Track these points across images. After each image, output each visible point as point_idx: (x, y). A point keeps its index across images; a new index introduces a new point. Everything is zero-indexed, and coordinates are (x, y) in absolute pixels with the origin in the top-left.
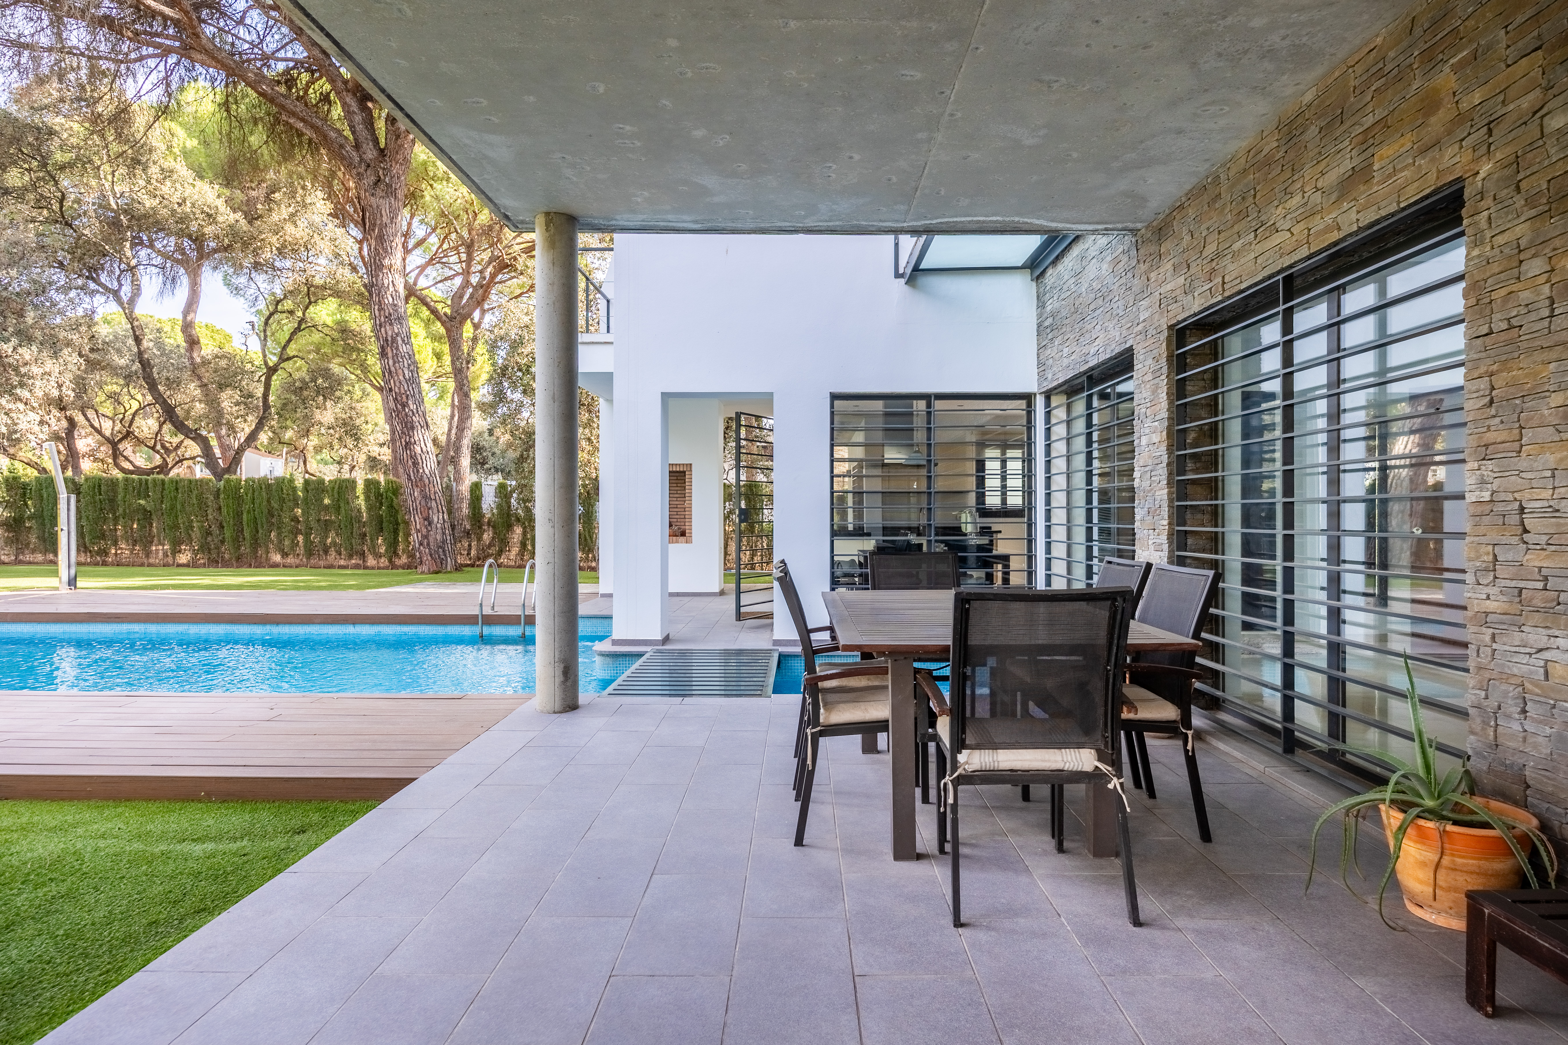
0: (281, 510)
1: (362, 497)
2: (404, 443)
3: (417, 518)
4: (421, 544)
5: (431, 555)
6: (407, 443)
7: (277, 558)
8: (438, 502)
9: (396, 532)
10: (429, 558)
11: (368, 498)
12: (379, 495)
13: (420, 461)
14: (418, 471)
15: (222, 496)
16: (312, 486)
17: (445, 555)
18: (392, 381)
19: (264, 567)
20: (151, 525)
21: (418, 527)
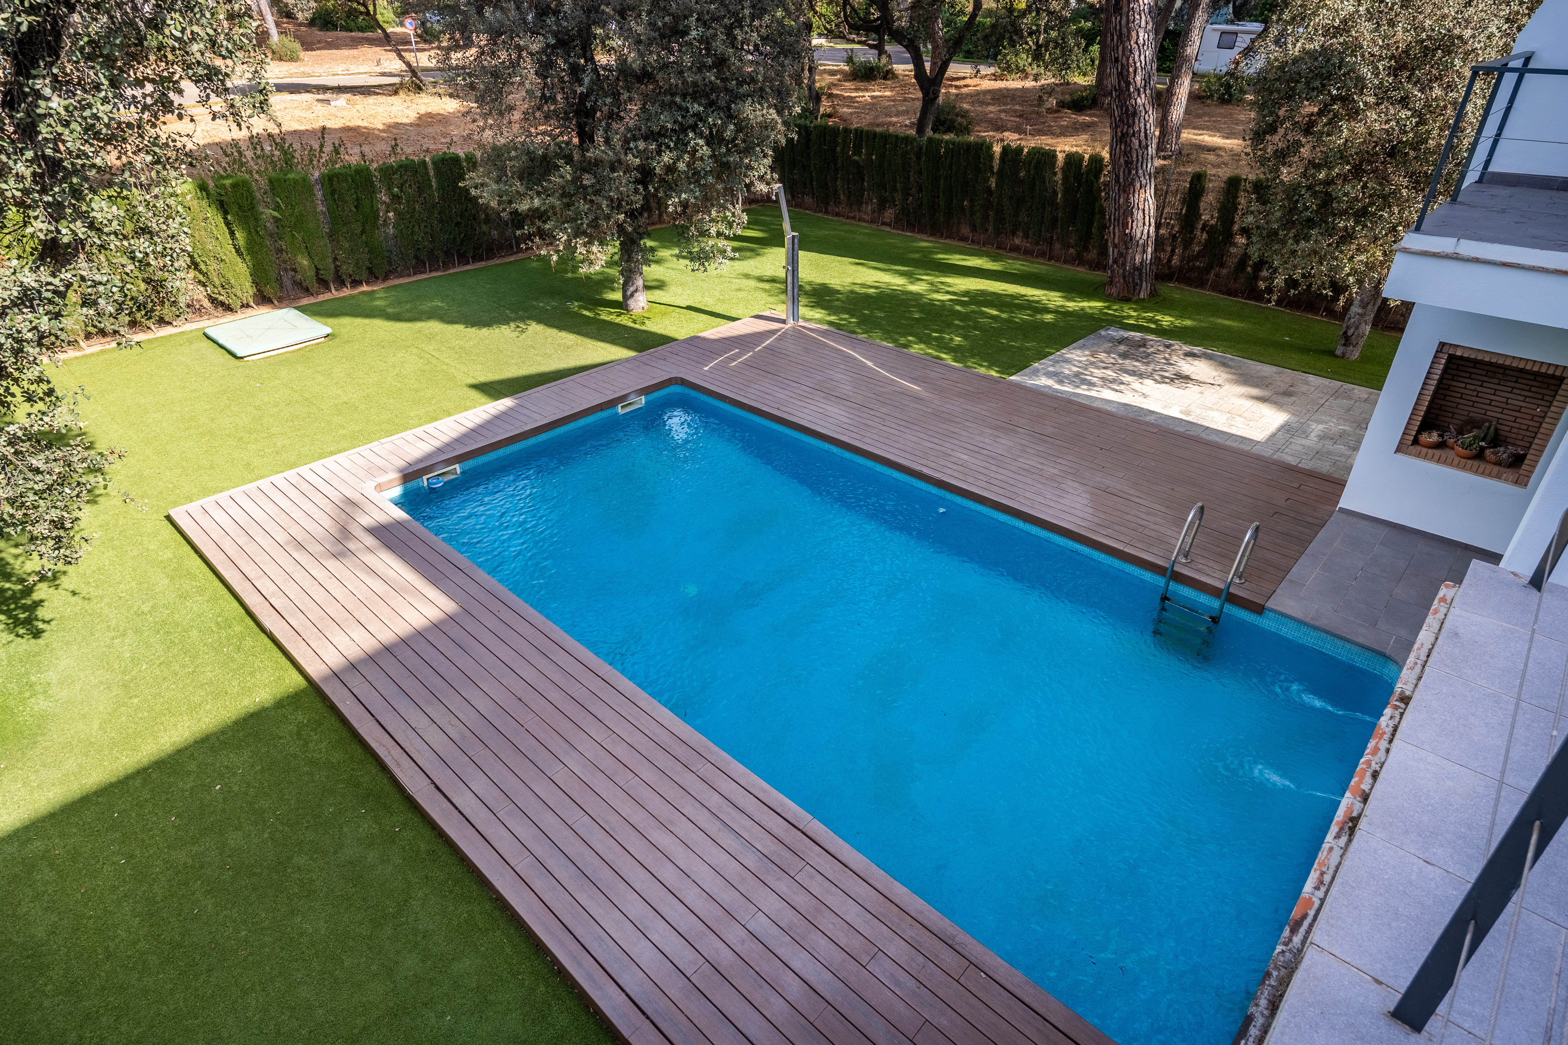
0: (976, 180)
1: (1059, 176)
2: (1119, 134)
3: (1117, 230)
4: (1115, 262)
5: (1124, 278)
6: (1123, 135)
7: (965, 230)
8: (1147, 212)
9: (1090, 223)
10: (1122, 280)
11: (1065, 178)
12: (1078, 175)
13: (1135, 159)
14: (1130, 172)
15: (923, 158)
16: (1010, 157)
17: (1141, 279)
18: (1120, 48)
19: (954, 238)
20: (863, 180)
21: (1116, 241)
